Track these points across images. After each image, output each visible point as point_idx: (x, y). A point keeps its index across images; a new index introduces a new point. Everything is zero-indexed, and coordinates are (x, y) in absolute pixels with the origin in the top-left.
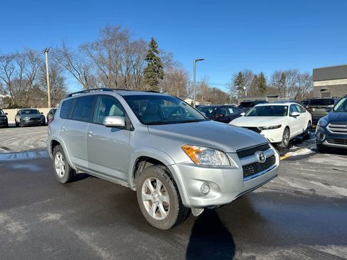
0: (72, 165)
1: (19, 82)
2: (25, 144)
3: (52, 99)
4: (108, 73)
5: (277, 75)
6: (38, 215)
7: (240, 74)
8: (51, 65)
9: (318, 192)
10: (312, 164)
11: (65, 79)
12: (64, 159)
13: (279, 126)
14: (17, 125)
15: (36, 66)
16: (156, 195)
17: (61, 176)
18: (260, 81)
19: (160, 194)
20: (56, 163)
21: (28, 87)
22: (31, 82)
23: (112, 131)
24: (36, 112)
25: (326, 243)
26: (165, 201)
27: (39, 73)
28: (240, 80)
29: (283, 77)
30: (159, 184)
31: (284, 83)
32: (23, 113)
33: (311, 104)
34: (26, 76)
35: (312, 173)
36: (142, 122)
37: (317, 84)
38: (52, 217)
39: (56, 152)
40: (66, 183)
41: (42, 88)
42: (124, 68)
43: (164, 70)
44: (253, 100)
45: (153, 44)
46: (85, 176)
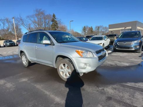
0: (29, 60)
1: (4, 30)
2: (8, 53)
3: (17, 36)
4: (38, 27)
5: (96, 27)
6: (18, 80)
7: (85, 27)
8: (16, 24)
9: (118, 65)
10: (113, 55)
11: (22, 29)
12: (26, 58)
13: (101, 44)
14: (4, 46)
15: (10, 24)
16: (65, 70)
17: (25, 64)
18: (91, 29)
19: (67, 69)
20: (23, 59)
21: (7, 32)
22: (8, 30)
23: (45, 46)
24: (12, 41)
25: (126, 82)
26: (69, 71)
27: (11, 27)
28: (84, 29)
29: (99, 28)
30: (66, 65)
31: (99, 30)
32: (6, 42)
33: (109, 36)
34: (6, 28)
35: (113, 58)
36: (57, 42)
37: (110, 30)
38: (24, 80)
39: (22, 55)
40: (28, 66)
41: (13, 32)
42: (44, 25)
43: (59, 25)
44: (90, 35)
45: (54, 16)
46: (35, 64)
